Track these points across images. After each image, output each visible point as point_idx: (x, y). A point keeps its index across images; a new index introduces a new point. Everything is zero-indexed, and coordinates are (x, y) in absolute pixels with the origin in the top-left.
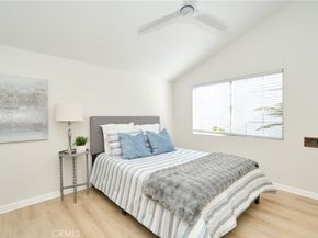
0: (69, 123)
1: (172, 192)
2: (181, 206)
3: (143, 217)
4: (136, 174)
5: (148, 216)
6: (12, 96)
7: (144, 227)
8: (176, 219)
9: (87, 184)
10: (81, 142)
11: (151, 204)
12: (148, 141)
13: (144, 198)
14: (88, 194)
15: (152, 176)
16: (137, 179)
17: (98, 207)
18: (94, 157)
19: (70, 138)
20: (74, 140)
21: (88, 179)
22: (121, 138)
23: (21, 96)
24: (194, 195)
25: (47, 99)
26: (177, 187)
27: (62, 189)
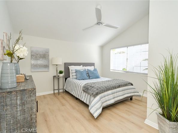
0: (57, 65)
1: (91, 89)
2: (93, 92)
3: (82, 98)
4: (81, 84)
5: (84, 97)
6: (38, 55)
7: (82, 101)
8: (91, 96)
9: (63, 89)
10: (61, 72)
11: (85, 93)
12: (88, 74)
13: (83, 92)
14: (63, 93)
15: (86, 84)
16: (81, 86)
17: (67, 97)
18: (66, 79)
19: (57, 71)
20: (58, 72)
21: (64, 87)
22: (76, 71)
23: (40, 55)
24: (97, 89)
25: (49, 56)
26: (93, 87)
27: (54, 90)
